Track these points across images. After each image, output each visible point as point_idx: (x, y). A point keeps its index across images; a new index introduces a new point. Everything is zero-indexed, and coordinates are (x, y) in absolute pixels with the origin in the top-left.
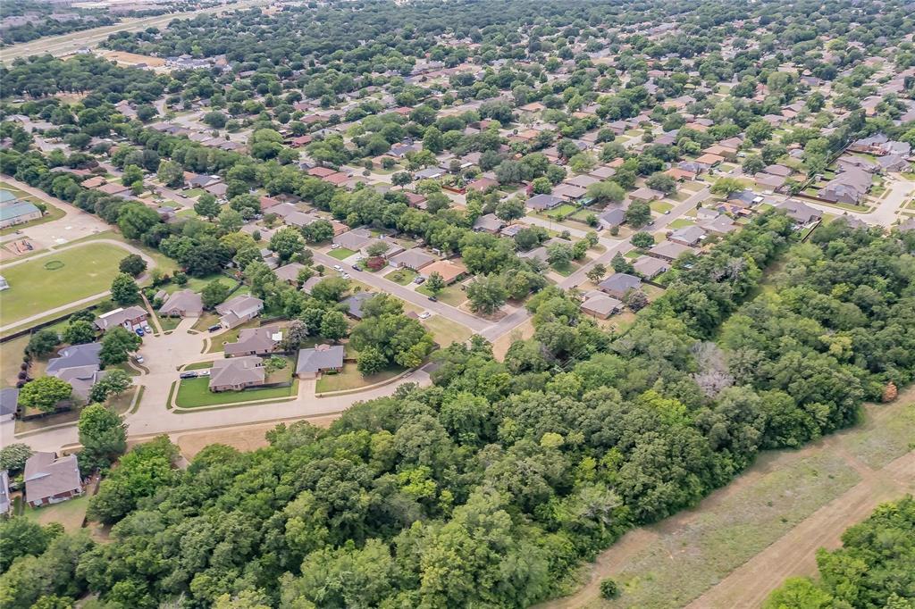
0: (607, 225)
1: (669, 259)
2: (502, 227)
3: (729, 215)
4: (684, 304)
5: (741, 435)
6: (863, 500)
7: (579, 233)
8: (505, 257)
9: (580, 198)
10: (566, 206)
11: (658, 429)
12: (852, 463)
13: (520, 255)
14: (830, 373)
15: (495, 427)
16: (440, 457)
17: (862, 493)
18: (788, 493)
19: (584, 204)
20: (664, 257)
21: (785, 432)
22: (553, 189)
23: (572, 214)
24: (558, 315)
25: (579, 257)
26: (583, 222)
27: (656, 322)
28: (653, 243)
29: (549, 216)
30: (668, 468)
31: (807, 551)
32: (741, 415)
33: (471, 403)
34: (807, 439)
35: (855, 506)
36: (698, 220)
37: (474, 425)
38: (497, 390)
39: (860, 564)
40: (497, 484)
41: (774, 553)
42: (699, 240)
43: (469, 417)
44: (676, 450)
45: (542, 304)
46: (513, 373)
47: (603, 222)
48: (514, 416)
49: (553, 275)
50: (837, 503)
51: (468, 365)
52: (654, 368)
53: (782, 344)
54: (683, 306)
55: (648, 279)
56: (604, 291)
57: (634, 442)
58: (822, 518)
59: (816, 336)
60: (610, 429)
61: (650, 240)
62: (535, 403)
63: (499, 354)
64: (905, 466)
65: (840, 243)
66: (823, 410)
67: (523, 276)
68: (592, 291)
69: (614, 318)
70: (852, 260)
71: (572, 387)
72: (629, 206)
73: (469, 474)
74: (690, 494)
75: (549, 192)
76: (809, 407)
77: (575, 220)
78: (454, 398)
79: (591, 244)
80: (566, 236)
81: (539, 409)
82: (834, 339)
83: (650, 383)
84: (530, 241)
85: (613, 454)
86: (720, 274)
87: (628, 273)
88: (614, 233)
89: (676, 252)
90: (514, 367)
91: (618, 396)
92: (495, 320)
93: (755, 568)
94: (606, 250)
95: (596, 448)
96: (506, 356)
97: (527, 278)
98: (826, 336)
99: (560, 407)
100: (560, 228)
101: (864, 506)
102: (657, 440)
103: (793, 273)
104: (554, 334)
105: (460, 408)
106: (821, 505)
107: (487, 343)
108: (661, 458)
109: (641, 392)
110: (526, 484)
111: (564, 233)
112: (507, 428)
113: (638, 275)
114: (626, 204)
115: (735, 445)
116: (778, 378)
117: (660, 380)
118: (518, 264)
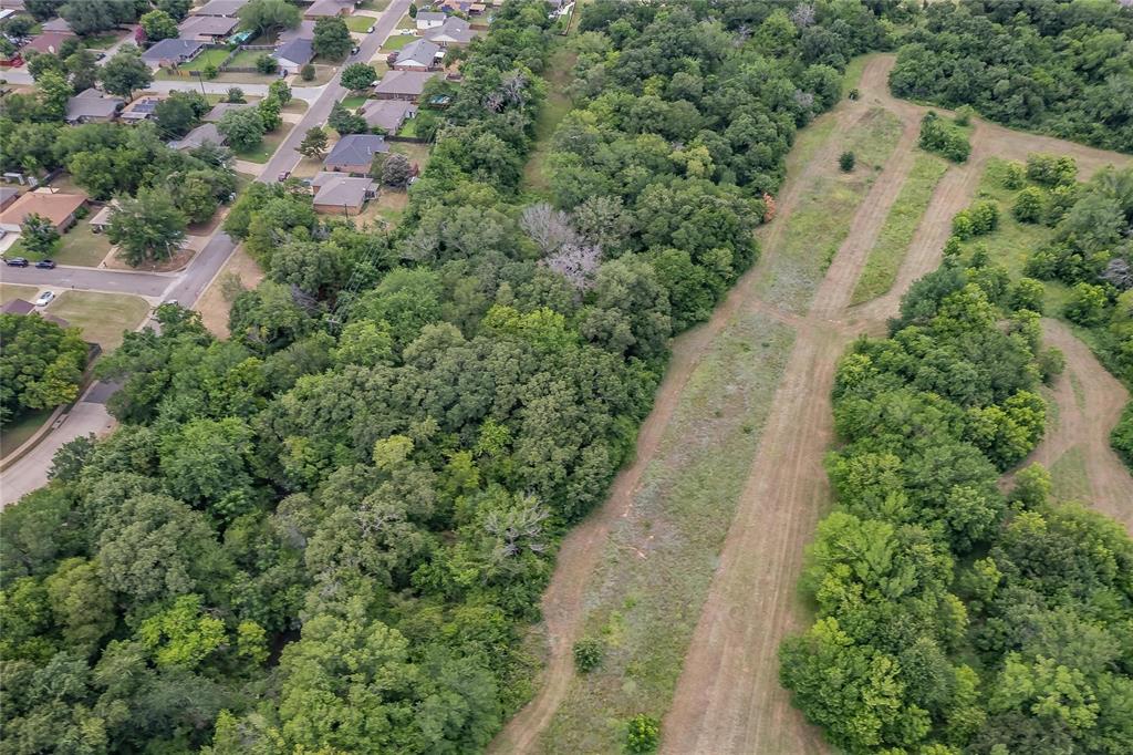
0: (292, 66)
1: (411, 98)
2: (119, 108)
3: (458, 15)
4: (473, 157)
5: (650, 330)
6: (814, 363)
7: (257, 91)
8: (151, 157)
9: (229, 34)
10: (212, 53)
11: (545, 365)
12: (775, 317)
13: (174, 146)
14: (713, 202)
15: (273, 460)
16: (205, 565)
17: (808, 352)
18: (731, 388)
19: (241, 43)
20: (402, 96)
21: (690, 304)
22: (180, 28)
23: (229, 62)
24: (288, 227)
25: (272, 127)
26: (251, 70)
27: (450, 196)
28: (375, 78)
29: (192, 74)
30: (584, 421)
31: (794, 462)
32: (638, 303)
33: (217, 440)
34: (716, 300)
35: (810, 374)
36: (422, 32)
37: (234, 473)
38: (250, 394)
40: (340, 572)
41: (759, 484)
42: (437, 60)
43: (223, 466)
44: (587, 389)
45: (255, 217)
46: (263, 355)
47: (284, 63)
48: (298, 430)
49: (244, 167)
50: (790, 377)
51: (174, 366)
52: (486, 271)
53: (630, 180)
54: (473, 161)
55: (393, 133)
56: (337, 170)
57: (519, 401)
58: (786, 407)
59: (664, 156)
60: (473, 393)
61: (369, 74)
62: (332, 396)
63: (216, 321)
64: (830, 298)
65: (622, 24)
66: (724, 256)
67: (197, 180)
68: (315, 175)
69: (369, 208)
70: (648, 43)
71: (379, 346)
72: (315, 31)
73: (273, 571)
74: (623, 447)
75: (175, 35)
76: (705, 258)
77: (238, 70)
78: (179, 440)
79: (283, 100)
80: (236, 97)
81: (343, 404)
82: (689, 154)
83: (490, 294)
84: (180, 118)
85: (493, 433)
86: (499, 99)
87: (362, 131)
88: (308, 76)
89: (417, 86)
90: (256, 340)
91: (457, 334)
92: (179, 268)
93: (750, 518)
94: (307, 105)
95: (458, 430)
96: (232, 327)
97: (207, 182)
98: (678, 154)
99: (376, 388)
100: (218, 89)
101: (818, 370)
102: (553, 386)
103: (590, 76)
104: (303, 263)
105: (201, 458)
106: (772, 390)
107: (189, 314)
108: (573, 411)
109: (483, 313)
110: (386, 548)
111: (231, 92)
112: (297, 454)
113: (375, 131)
114: (308, 30)
115: (646, 348)
116: (652, 228)
117: (505, 286)
118: (178, 162)
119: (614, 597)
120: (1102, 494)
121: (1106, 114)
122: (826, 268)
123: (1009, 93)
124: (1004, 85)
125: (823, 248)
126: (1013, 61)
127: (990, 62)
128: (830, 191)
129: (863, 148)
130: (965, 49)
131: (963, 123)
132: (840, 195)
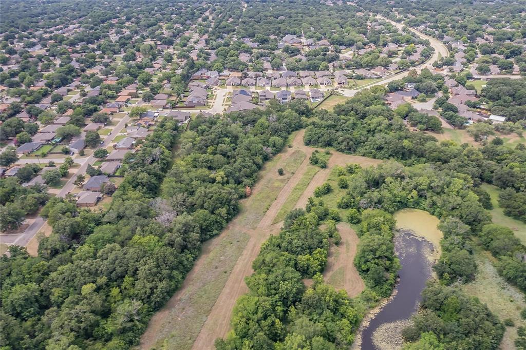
0: (76, 151)
1: (120, 160)
2: (4, 171)
3: (144, 127)
4: (137, 182)
5: (190, 239)
6: (254, 246)
7: (60, 161)
8: (14, 190)
9: (53, 139)
10: (45, 147)
11: (147, 255)
12: (244, 231)
13: (24, 185)
14: (221, 192)
15: (48, 298)
16: (14, 335)
17: (253, 243)
18: (222, 258)
19: (57, 142)
20: (116, 160)
21: (210, 229)
22: (33, 138)
23: (52, 150)
24: (64, 213)
25: (65, 175)
26: (60, 153)
27: (125, 197)
28: (107, 153)
29: (36, 156)
30: (160, 273)
31: (240, 282)
32: (186, 230)
33: (25, 291)
34: (221, 228)
35: (252, 250)
36: (128, 134)
37: (31, 303)
38: (40, 274)
39: (264, 276)
40: (62, 331)
41: (226, 290)
42: (133, 144)
43: (26, 300)
44: (161, 262)
45: (51, 211)
46: (48, 260)
47: (73, 149)
48: (58, 286)
49: (51, 191)
50: (245, 252)
51: (12, 267)
52: (133, 222)
53: (194, 186)
54: (137, 183)
55: (112, 174)
56: (88, 190)
57: (137, 268)
58: (241, 263)
59: (208, 176)
60: (120, 267)
61: (105, 152)
62: (69, 272)
63: (33, 251)
64: (265, 222)
65: (203, 127)
66: (223, 211)
67: (31, 198)
68: (80, 192)
69: (99, 203)
70: (211, 134)
71: (89, 253)
72: (86, 136)
73: (40, 335)
74: (176, 281)
75: (30, 141)
76: (216, 212)
77: (54, 153)
78: (10, 293)
79: (70, 164)
80: (52, 164)
81: (73, 274)
82: (216, 175)
83: (133, 232)
84: (28, 175)
85: (128, 279)
86: (150, 160)
87: (99, 175)
88: (82, 154)
89: (122, 155)
90: (46, 256)
91: (118, 247)
92: (22, 232)
93: (221, 302)
94: (80, 165)
95: (116, 281)
96: (38, 251)
97: (35, 198)
98: (212, 175)
99: (85, 268)
100: (46, 161)
102: (149, 261)
103: (186, 148)
104: (66, 226)
105: (17, 297)
106: (238, 257)
107: (22, 248)
108: (155, 270)
109: (130, 239)
110: (81, 322)
111: (50, 163)
112: (56, 295)
113: (105, 174)
114: (83, 135)
115: (189, 246)
116: (197, 203)
117: (139, 228)
118: (25, 191)
119: (167, 334)
120: (347, 281)
121: (375, 147)
122: (266, 212)
123: (342, 142)
124: (340, 139)
125: (266, 204)
126: (346, 130)
127: (337, 131)
128: (274, 183)
129: (289, 166)
130: (329, 126)
131: (328, 153)
132: (276, 184)
